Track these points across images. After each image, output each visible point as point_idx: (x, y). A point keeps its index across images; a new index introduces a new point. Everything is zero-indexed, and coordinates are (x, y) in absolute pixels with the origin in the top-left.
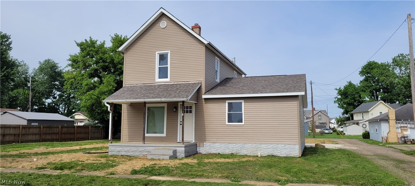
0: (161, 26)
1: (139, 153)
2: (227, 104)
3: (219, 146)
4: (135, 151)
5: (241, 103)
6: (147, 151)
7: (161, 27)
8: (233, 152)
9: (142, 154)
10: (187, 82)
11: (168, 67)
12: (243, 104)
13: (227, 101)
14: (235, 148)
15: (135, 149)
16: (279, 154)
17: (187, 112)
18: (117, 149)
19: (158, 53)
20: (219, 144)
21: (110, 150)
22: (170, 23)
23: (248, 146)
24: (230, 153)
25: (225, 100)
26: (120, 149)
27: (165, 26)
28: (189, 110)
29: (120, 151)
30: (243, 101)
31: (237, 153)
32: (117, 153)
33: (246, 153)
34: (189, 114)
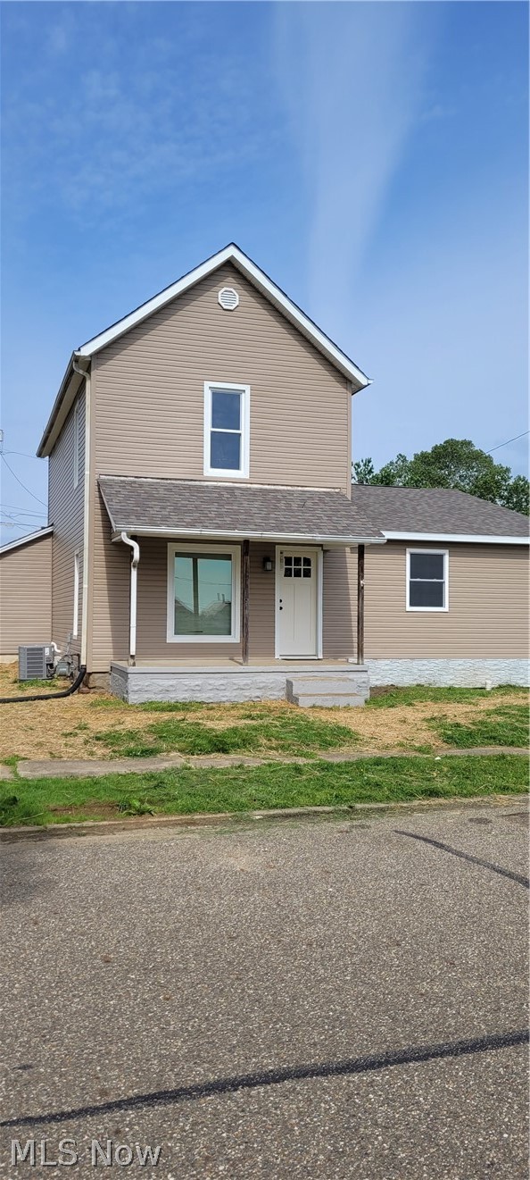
0: (220, 301)
1: (235, 693)
2: (408, 556)
3: (386, 668)
4: (223, 687)
5: (441, 556)
6: (261, 685)
7: (222, 304)
8: (422, 681)
9: (246, 697)
10: (300, 488)
11: (240, 435)
12: (446, 559)
13: (409, 551)
14: (427, 670)
15: (222, 682)
16: (522, 681)
17: (298, 574)
18: (161, 683)
19: (210, 388)
20: (387, 662)
21: (136, 688)
22: (251, 301)
23: (457, 664)
24: (415, 683)
25: (403, 548)
26: (171, 683)
27: (235, 306)
28: (302, 567)
29: (171, 689)
30: (445, 552)
31: (430, 684)
32: (160, 696)
33: (451, 682)
34: (302, 579)
